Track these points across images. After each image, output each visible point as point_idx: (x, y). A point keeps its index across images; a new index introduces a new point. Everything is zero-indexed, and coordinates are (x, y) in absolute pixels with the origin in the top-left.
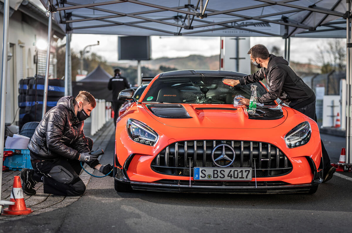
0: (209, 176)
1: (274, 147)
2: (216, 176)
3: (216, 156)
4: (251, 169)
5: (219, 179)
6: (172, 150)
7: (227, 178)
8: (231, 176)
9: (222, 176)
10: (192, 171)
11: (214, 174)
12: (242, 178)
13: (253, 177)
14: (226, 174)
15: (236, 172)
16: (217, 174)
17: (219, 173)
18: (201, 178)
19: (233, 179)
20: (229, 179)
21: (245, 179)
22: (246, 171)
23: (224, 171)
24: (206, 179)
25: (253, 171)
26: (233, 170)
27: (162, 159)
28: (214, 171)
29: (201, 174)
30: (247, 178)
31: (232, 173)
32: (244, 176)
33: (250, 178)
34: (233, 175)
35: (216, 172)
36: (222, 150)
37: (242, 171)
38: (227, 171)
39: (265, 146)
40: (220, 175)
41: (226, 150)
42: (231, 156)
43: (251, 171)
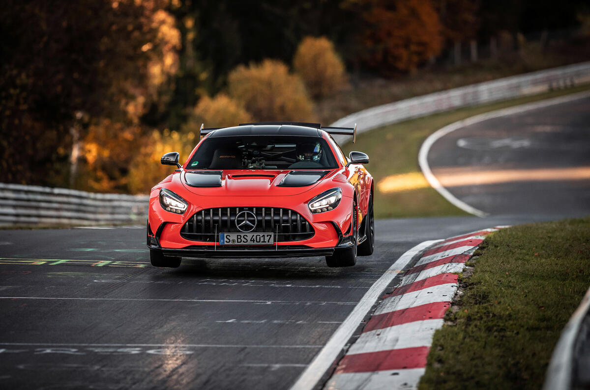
0: (234, 241)
1: (294, 213)
2: (239, 240)
3: (239, 222)
4: (272, 234)
5: (242, 243)
6: (200, 218)
7: (249, 243)
8: (254, 241)
9: (245, 241)
10: (218, 236)
11: (238, 239)
12: (264, 242)
13: (275, 241)
14: (249, 239)
15: (258, 237)
16: (240, 238)
17: (242, 238)
18: (226, 243)
19: (255, 243)
20: (252, 243)
21: (267, 243)
22: (268, 236)
23: (247, 236)
24: (231, 243)
25: (275, 236)
26: (255, 234)
27: (191, 226)
28: (238, 236)
29: (226, 239)
30: (269, 242)
31: (254, 237)
32: (266, 240)
33: (272, 242)
34: (255, 239)
35: (239, 237)
36: (244, 217)
37: (264, 236)
38: (249, 236)
39: (286, 212)
40: (243, 239)
41: (248, 217)
42: (253, 222)
43: (272, 236)
